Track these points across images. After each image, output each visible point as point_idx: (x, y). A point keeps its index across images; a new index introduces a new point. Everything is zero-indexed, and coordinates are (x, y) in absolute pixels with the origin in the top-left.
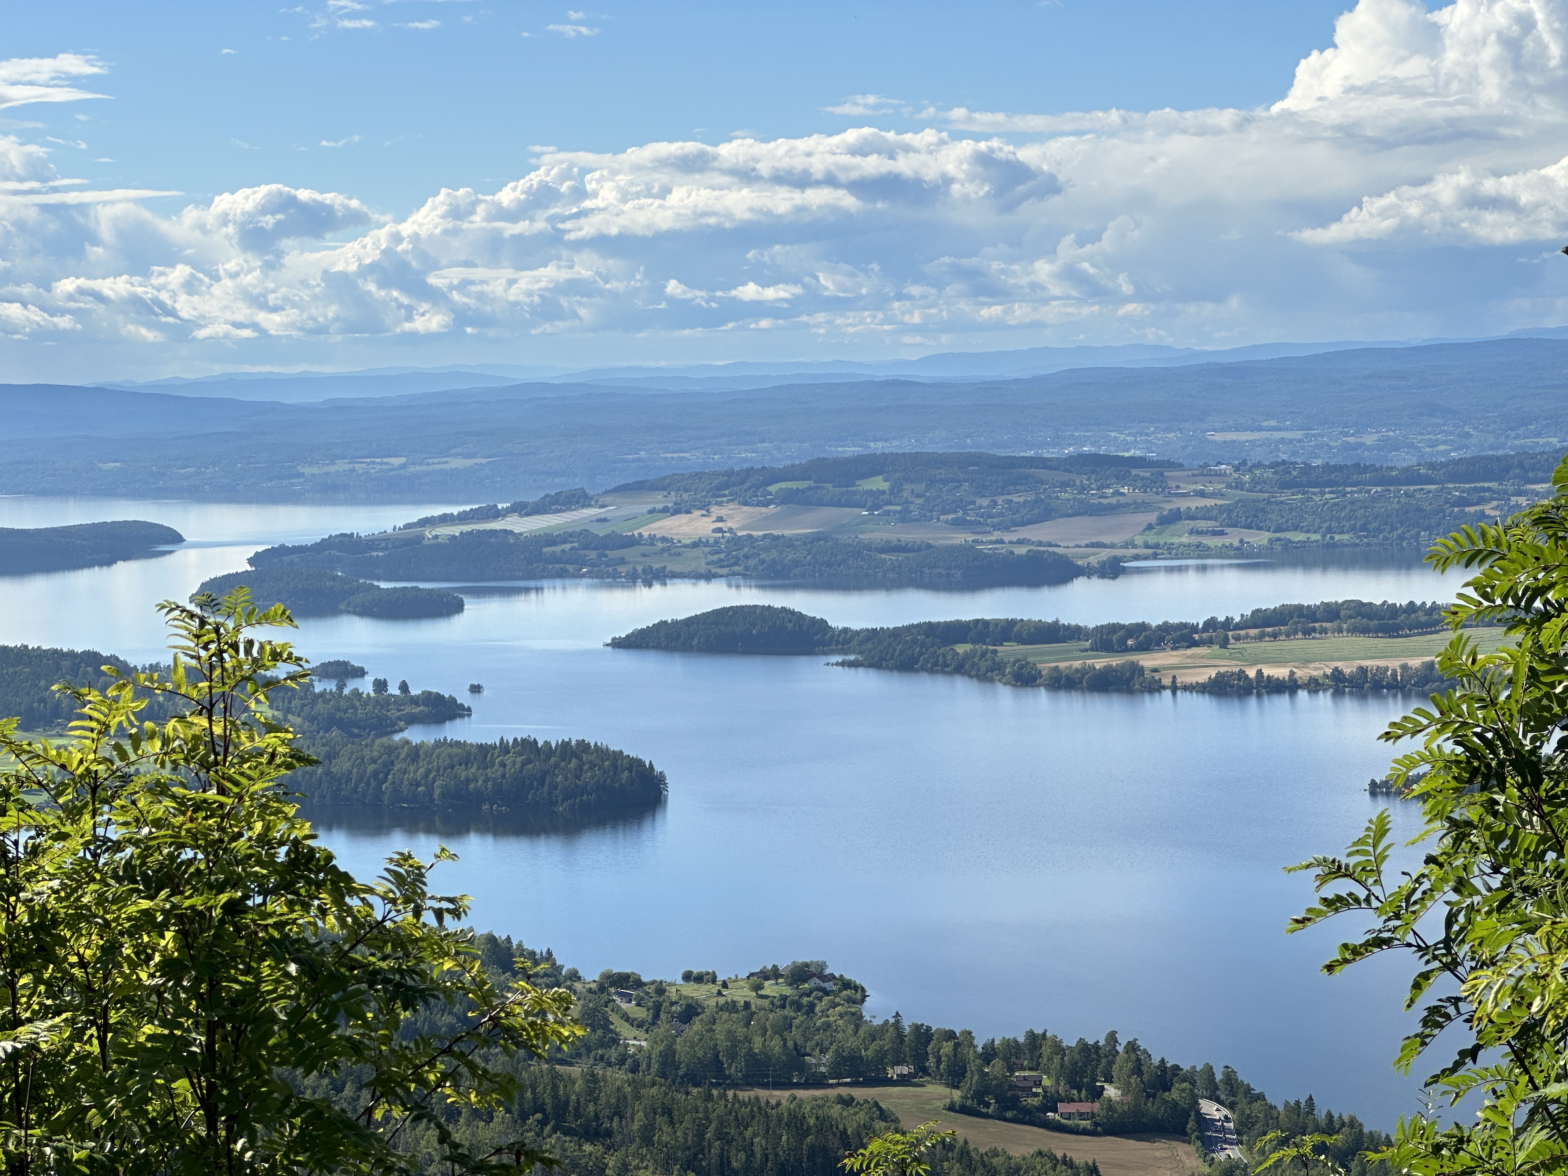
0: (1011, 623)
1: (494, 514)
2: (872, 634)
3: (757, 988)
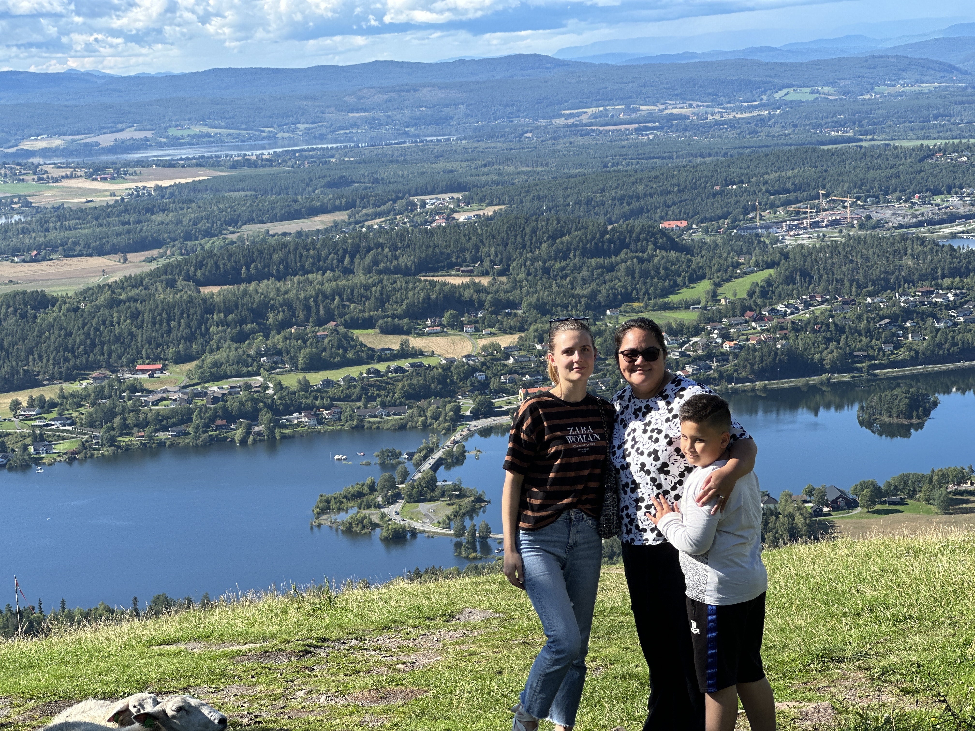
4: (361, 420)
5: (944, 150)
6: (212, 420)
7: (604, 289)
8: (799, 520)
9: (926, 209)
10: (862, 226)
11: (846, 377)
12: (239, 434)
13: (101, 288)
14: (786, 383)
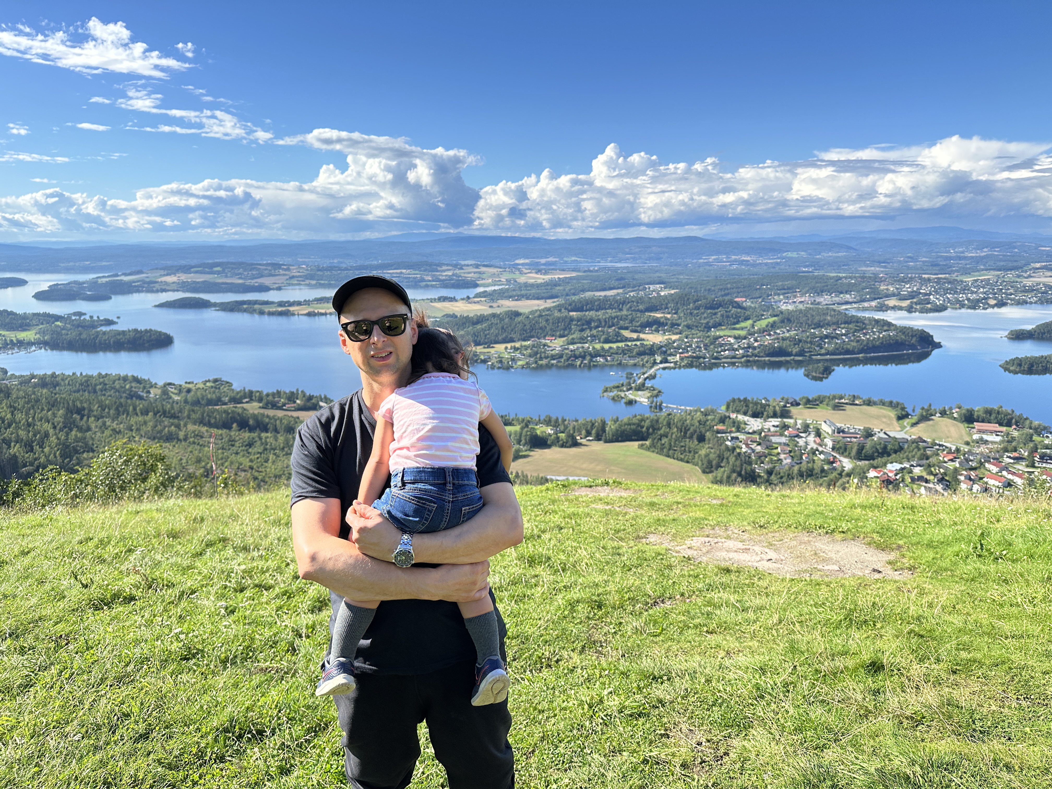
0: (257, 301)
1: (117, 275)
2: (222, 303)
3: (205, 384)
4: (621, 361)
5: (846, 278)
6: (570, 357)
7: (712, 321)
8: (777, 408)
9: (837, 299)
10: (812, 304)
11: (800, 358)
12: (578, 363)
13: (536, 311)
14: (777, 359)
